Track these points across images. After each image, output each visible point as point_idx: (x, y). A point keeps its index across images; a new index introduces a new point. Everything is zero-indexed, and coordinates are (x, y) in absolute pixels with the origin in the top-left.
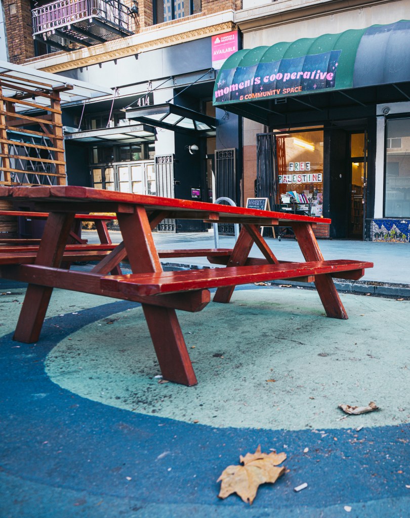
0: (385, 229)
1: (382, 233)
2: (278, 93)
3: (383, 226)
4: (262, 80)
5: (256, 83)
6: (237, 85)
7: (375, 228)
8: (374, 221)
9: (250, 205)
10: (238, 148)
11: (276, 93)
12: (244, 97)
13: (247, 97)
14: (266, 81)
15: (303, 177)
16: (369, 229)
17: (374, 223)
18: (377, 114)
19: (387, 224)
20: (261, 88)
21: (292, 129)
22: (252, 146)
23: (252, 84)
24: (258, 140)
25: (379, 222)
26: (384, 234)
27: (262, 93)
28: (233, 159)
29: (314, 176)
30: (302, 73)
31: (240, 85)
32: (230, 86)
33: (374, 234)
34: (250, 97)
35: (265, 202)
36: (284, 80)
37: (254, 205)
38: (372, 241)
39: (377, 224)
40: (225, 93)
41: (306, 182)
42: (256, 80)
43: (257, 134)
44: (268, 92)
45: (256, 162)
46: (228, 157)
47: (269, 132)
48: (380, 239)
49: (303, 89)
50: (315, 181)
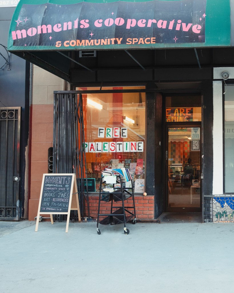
0: (229, 207)
1: (225, 212)
2: (119, 42)
3: (226, 204)
4: (91, 23)
5: (82, 27)
6: (49, 27)
7: (216, 207)
8: (215, 198)
9: (47, 183)
10: (24, 107)
11: (116, 42)
12: (63, 43)
13: (67, 44)
14: (98, 24)
15: (118, 146)
16: (208, 209)
17: (215, 201)
18: (214, 78)
19: (231, 201)
20: (92, 34)
21: (104, 88)
22: (46, 106)
23: (76, 26)
24: (56, 99)
25: (221, 200)
26: (228, 213)
27: (92, 41)
28: (16, 121)
29: (132, 144)
30: (154, 21)
31: (55, 26)
32: (39, 27)
33: (215, 214)
34: (71, 44)
35: (71, 180)
36: (128, 27)
37: (54, 184)
38: (212, 221)
39: (219, 202)
40: (30, 35)
41: (121, 151)
42: (82, 22)
43: (54, 92)
44: (102, 40)
45: (52, 126)
46: (8, 118)
47: (71, 89)
48: (223, 219)
49: (157, 41)
50: (134, 151)
